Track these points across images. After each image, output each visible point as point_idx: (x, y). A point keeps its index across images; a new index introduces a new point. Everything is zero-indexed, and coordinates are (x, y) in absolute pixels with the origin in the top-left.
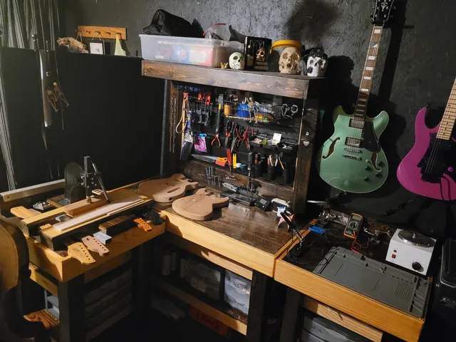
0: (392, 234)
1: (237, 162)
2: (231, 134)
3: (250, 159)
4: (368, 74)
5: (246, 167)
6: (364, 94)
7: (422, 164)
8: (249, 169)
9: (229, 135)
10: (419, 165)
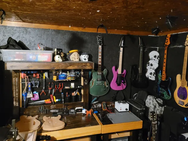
0: (114, 104)
1: (56, 99)
2: (52, 88)
3: (63, 96)
4: (100, 59)
5: (61, 100)
6: (100, 65)
7: (117, 82)
8: (63, 100)
9: (51, 89)
10: (116, 82)
